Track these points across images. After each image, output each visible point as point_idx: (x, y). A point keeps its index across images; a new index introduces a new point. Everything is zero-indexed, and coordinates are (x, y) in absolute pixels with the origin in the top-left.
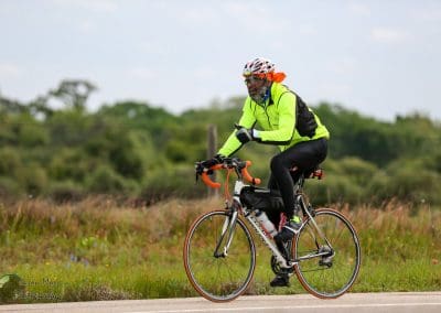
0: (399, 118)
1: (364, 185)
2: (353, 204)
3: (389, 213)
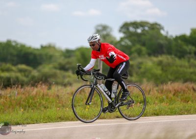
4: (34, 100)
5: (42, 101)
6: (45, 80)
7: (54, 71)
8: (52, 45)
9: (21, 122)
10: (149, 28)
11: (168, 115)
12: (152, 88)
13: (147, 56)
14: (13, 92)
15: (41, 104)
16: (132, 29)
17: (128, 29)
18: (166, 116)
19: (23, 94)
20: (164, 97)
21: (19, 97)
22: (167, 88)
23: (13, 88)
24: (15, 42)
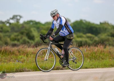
0: (101, 23)
1: (92, 40)
2: (89, 46)
3: (99, 48)
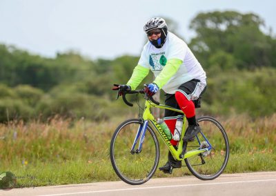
4: (45, 145)
5: (59, 147)
6: (65, 111)
7: (79, 95)
8: (75, 52)
9: (24, 183)
10: (239, 21)
11: (272, 170)
12: (244, 124)
13: (235, 70)
14: (10, 133)
15: (58, 153)
16: (210, 24)
17: (203, 24)
18: (269, 172)
19: (27, 135)
20: (266, 139)
21: (20, 140)
22: (271, 123)
23: (9, 125)
24: (12, 47)
